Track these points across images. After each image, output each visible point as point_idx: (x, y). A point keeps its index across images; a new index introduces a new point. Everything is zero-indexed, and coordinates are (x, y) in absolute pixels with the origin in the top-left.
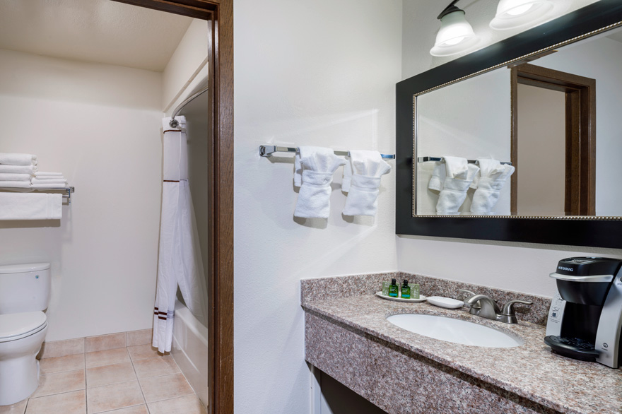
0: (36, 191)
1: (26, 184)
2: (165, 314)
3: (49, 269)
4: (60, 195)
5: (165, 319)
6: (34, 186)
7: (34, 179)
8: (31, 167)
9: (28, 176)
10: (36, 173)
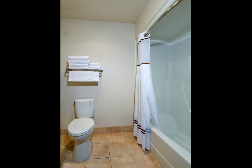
0: (90, 70)
1: (86, 68)
2: (145, 131)
3: (94, 101)
4: (99, 72)
5: (145, 134)
6: (89, 69)
7: (89, 66)
8: (88, 61)
9: (87, 64)
10: (90, 64)
